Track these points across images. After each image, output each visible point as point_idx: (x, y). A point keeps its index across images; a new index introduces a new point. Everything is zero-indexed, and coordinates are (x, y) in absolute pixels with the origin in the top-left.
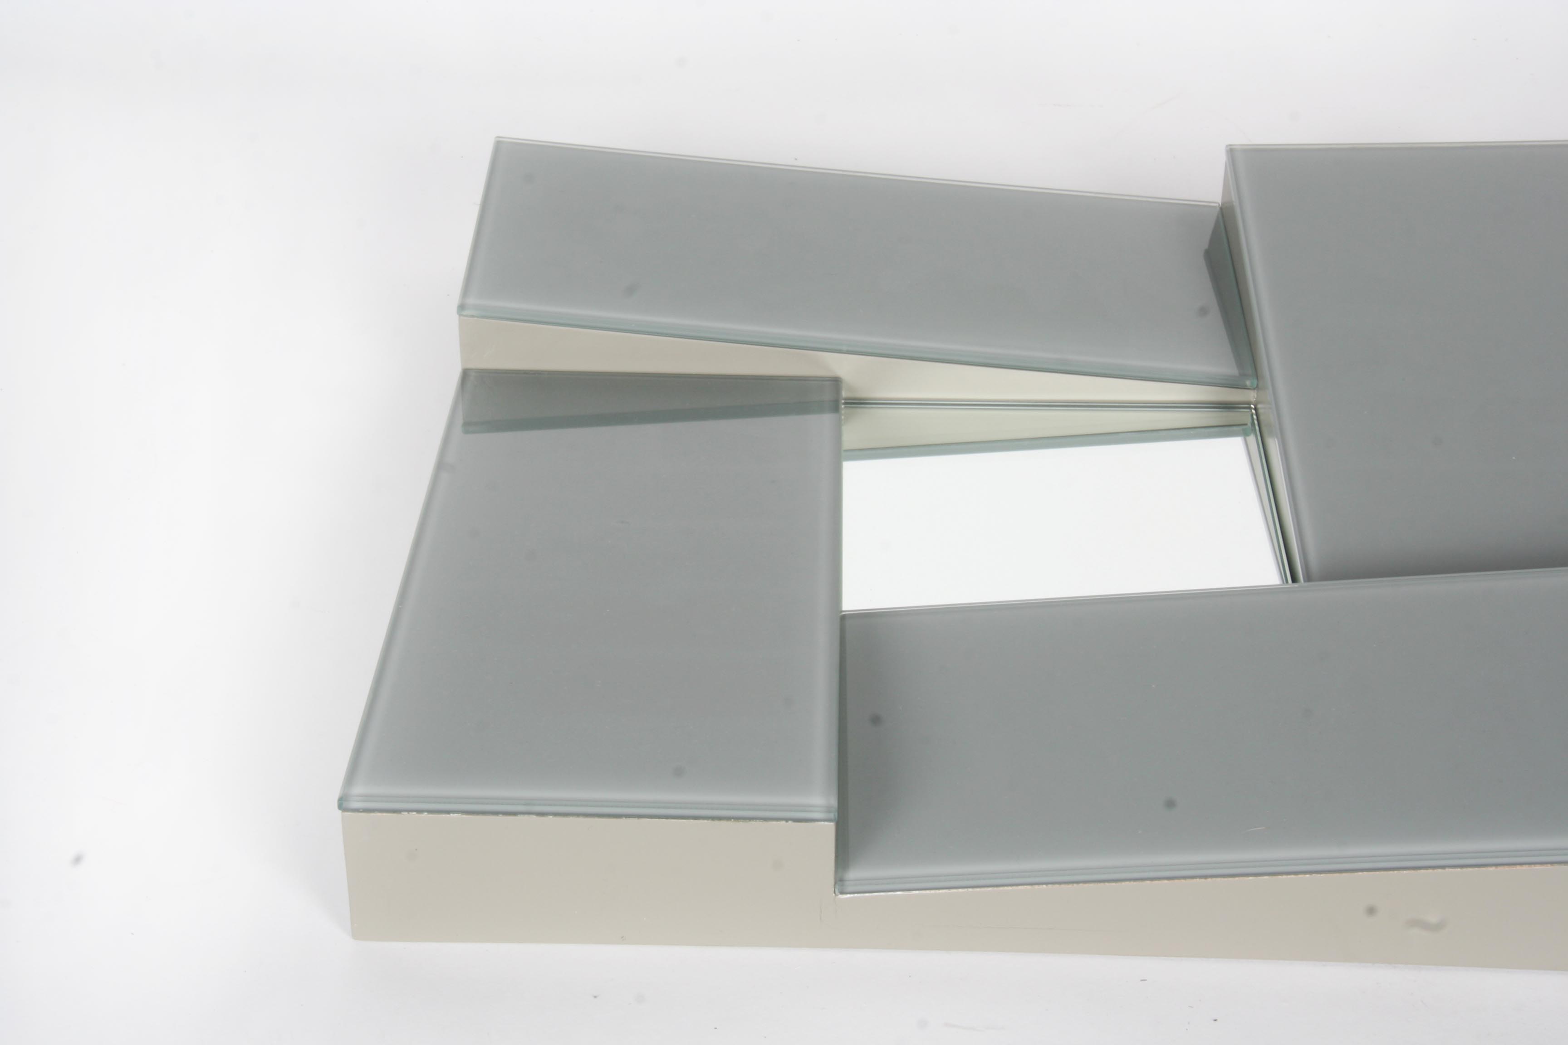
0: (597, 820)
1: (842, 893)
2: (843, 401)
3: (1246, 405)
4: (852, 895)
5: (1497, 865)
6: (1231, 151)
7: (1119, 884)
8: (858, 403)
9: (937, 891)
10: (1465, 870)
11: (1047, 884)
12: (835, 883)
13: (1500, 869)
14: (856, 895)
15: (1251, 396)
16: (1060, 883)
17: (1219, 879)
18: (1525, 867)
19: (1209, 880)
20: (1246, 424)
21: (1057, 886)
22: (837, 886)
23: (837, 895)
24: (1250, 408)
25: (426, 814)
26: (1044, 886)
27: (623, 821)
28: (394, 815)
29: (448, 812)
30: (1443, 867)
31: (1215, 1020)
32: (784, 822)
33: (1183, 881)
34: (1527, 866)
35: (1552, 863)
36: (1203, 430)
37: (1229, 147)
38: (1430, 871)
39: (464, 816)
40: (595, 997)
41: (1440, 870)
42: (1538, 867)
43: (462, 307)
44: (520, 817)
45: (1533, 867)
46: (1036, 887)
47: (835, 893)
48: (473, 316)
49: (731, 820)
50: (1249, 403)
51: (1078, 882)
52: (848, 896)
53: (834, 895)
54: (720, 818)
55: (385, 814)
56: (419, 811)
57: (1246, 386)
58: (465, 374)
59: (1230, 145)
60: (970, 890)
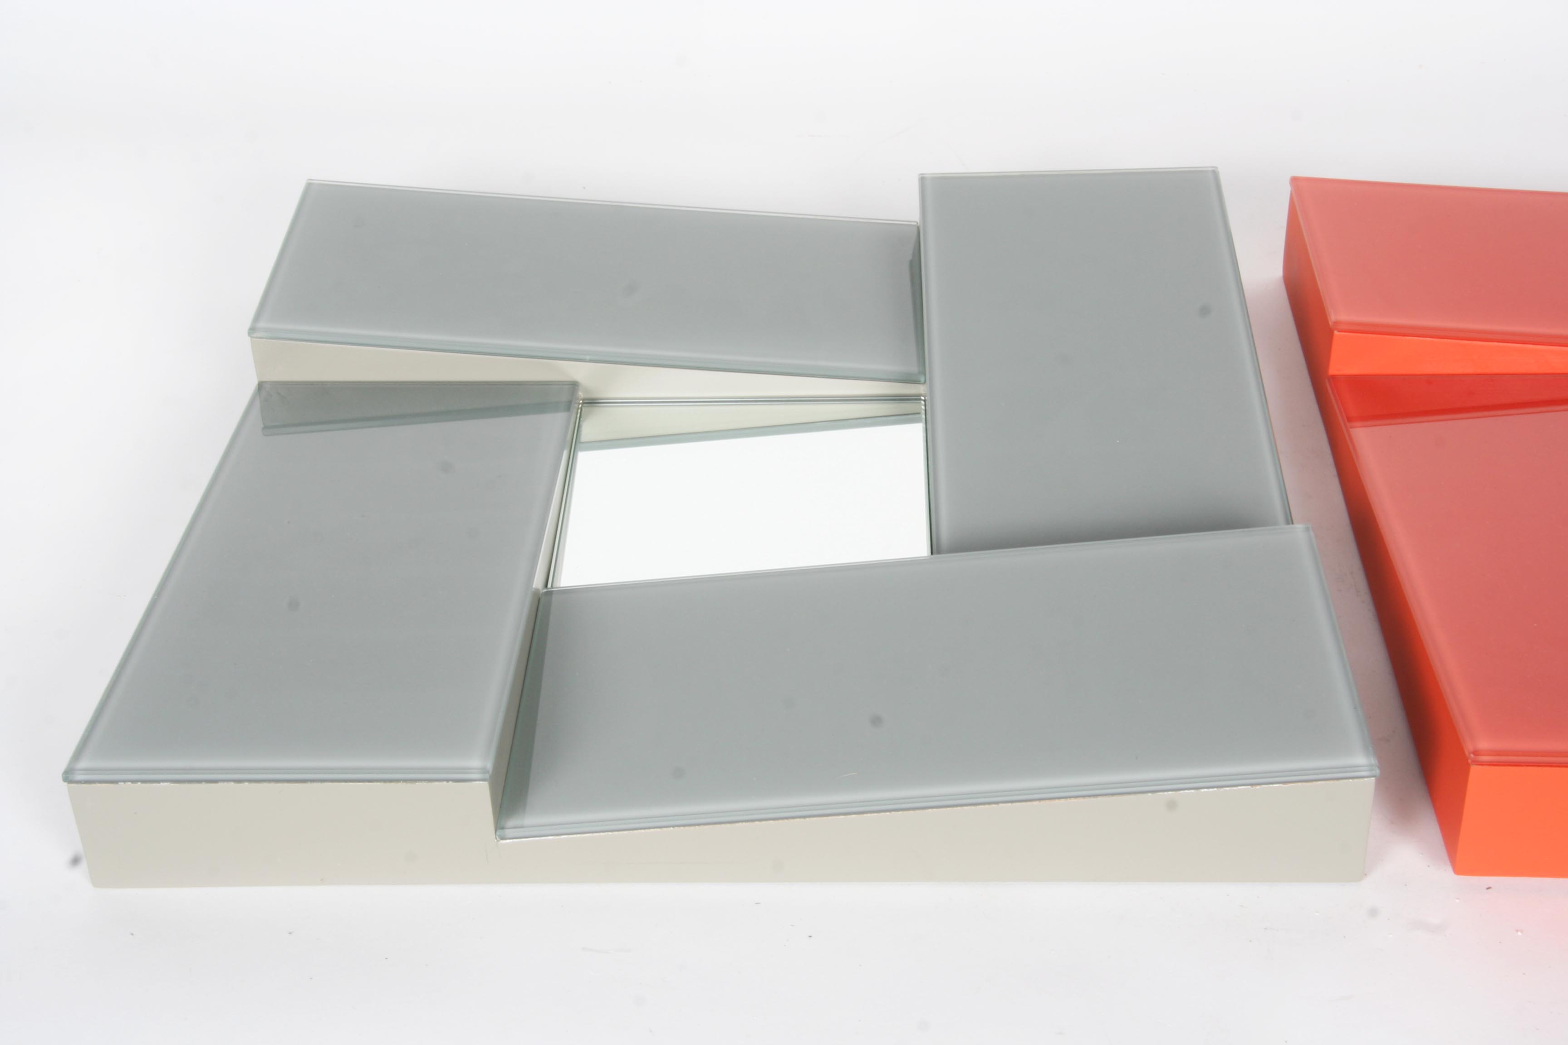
0: (286, 785)
1: (503, 838)
2: (581, 402)
3: (915, 398)
4: (511, 841)
5: (1040, 800)
6: (923, 179)
7: (733, 825)
8: (592, 402)
9: (583, 835)
10: (1014, 804)
11: (674, 826)
12: (496, 831)
13: (1043, 802)
14: (515, 840)
15: (921, 389)
16: (684, 826)
17: (815, 818)
18: (1063, 801)
19: (808, 819)
20: (919, 413)
21: (682, 828)
22: (498, 833)
23: (499, 841)
24: (921, 399)
25: (139, 783)
26: (672, 828)
27: (309, 785)
28: (112, 785)
29: (158, 781)
30: (997, 803)
31: (810, 937)
32: (445, 783)
33: (786, 821)
34: (1064, 799)
35: (1084, 796)
36: (885, 418)
37: (921, 176)
38: (987, 806)
39: (172, 785)
40: (290, 933)
41: (994, 806)
42: (1073, 800)
43: (252, 330)
44: (220, 784)
45: (1069, 800)
46: (665, 829)
47: (496, 839)
48: (261, 338)
49: (400, 782)
50: (920, 395)
51: (699, 825)
52: (508, 841)
53: (496, 841)
54: (391, 781)
55: (104, 785)
56: (134, 781)
57: (920, 381)
58: (261, 386)
59: (922, 174)
60: (610, 833)
